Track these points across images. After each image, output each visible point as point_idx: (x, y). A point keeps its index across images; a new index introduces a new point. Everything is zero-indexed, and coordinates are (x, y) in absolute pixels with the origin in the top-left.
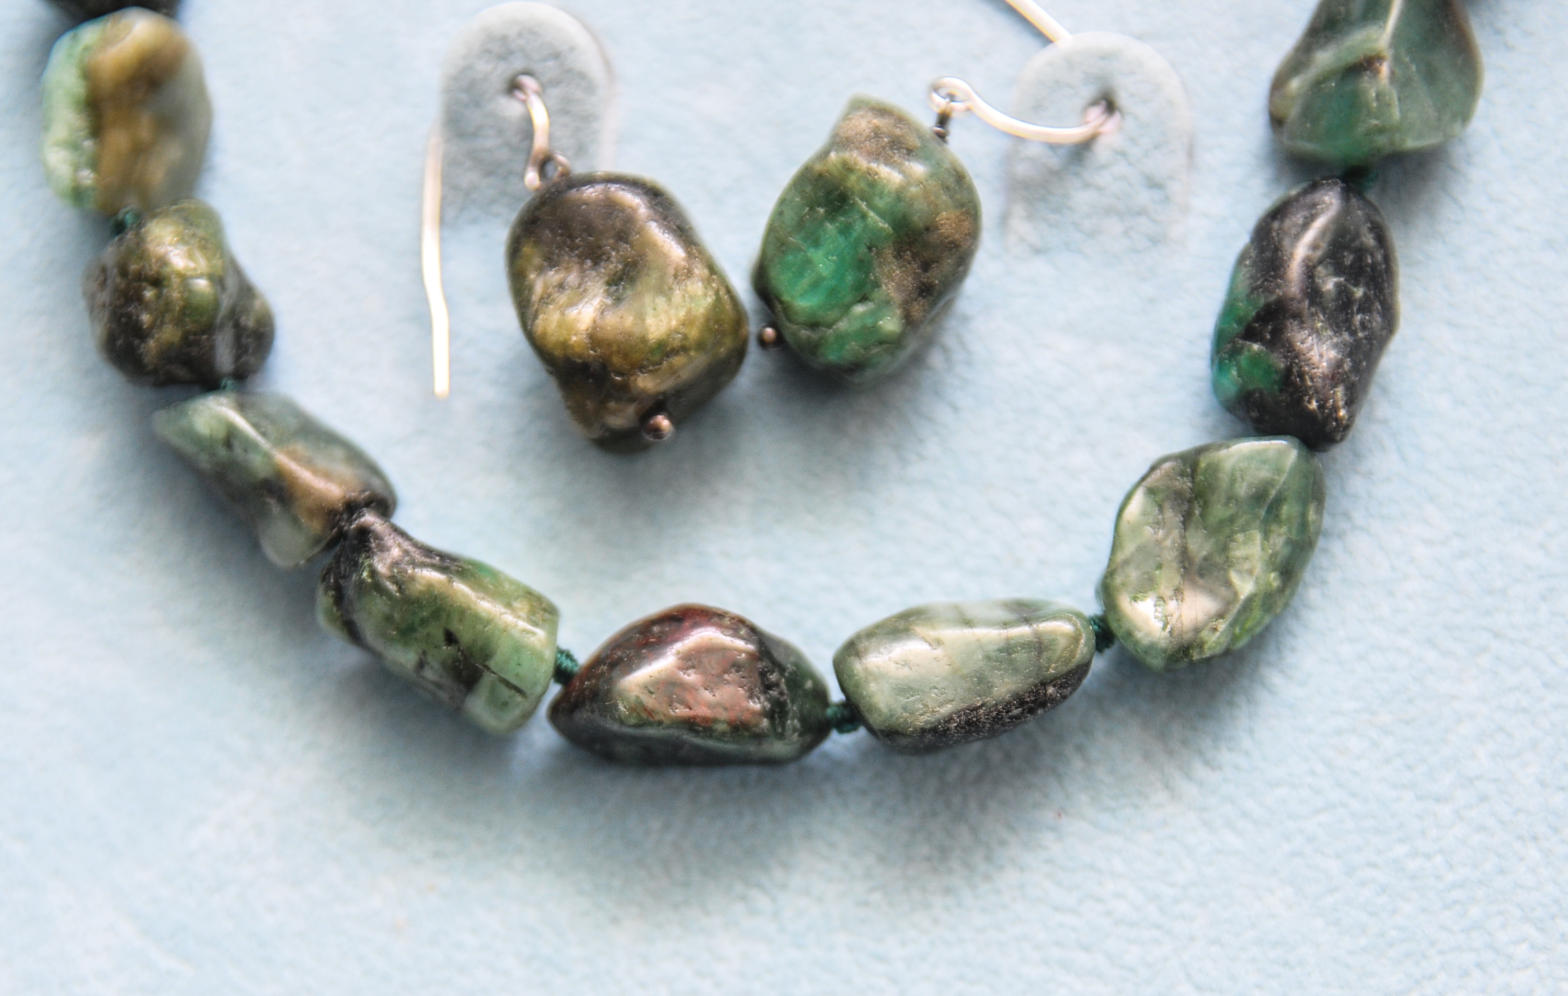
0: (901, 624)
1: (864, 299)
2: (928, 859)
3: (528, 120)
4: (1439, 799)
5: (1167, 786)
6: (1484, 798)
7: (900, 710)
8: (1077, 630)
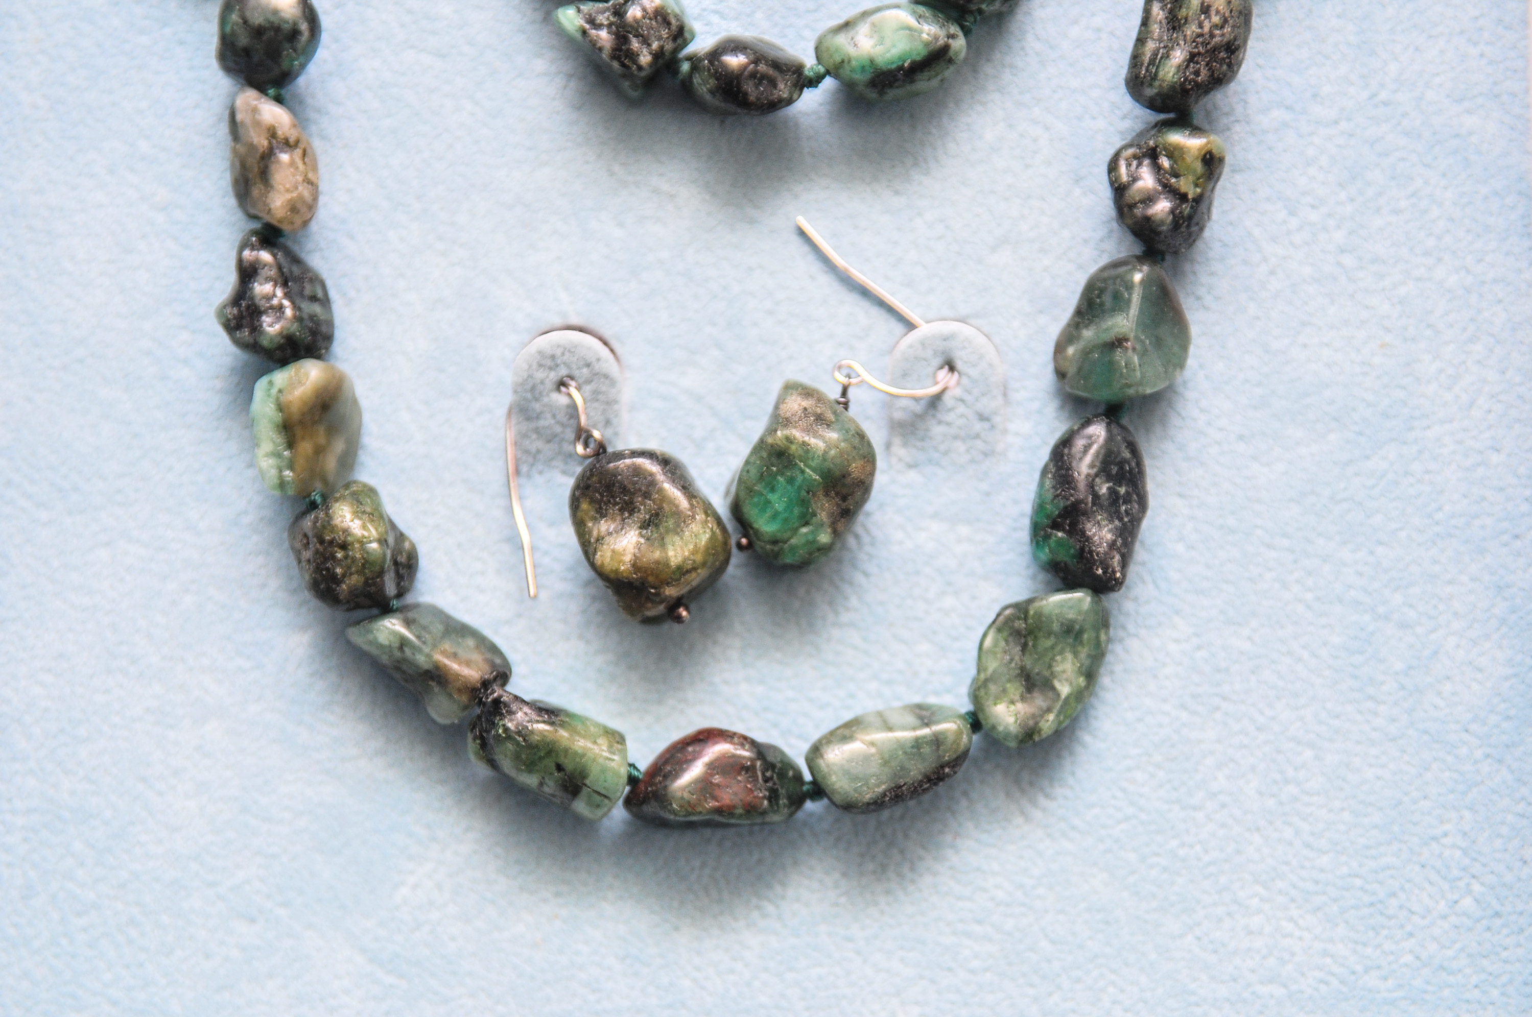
0: (847, 732)
1: (806, 524)
2: (875, 872)
3: (573, 406)
4: (1195, 808)
5: (1023, 813)
6: (1223, 806)
7: (852, 793)
8: (959, 727)
